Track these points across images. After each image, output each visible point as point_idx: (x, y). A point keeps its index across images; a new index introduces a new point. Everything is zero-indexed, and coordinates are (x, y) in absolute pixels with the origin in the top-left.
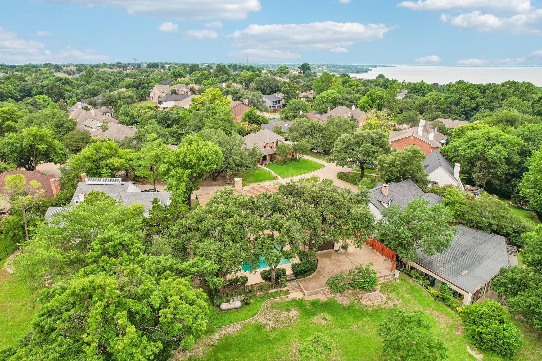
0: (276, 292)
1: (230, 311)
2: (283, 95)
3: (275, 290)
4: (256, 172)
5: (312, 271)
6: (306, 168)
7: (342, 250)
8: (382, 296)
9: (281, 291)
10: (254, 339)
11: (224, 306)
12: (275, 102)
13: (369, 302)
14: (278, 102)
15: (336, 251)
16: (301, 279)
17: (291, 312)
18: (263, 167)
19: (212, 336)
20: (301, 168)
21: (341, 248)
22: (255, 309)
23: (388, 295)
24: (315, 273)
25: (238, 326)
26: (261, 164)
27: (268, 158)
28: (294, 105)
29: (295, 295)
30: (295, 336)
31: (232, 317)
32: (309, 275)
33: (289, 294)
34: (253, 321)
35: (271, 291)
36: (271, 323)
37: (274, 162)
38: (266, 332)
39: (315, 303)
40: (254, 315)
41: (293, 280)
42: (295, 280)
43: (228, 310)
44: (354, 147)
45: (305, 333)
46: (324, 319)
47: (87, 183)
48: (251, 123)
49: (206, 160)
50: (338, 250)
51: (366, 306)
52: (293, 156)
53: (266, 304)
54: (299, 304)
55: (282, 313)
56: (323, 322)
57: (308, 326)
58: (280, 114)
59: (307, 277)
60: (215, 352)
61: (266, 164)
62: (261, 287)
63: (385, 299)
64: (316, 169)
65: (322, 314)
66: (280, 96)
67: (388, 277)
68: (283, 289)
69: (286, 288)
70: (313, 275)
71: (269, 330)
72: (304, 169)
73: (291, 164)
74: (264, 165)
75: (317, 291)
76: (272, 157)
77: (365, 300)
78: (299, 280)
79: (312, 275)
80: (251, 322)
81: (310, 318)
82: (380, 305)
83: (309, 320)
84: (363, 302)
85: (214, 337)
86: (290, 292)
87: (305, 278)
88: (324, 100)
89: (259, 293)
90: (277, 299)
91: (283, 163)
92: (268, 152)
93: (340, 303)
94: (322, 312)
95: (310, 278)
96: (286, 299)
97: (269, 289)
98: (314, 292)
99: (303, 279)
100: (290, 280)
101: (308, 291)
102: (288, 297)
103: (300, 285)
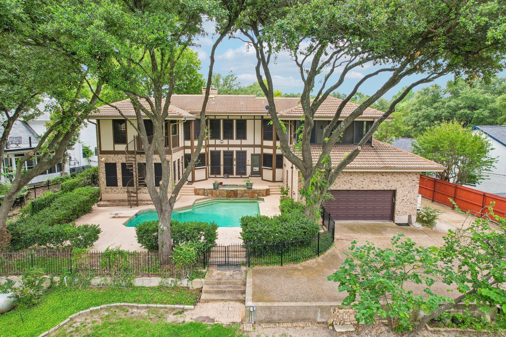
0: (160, 288)
3: (155, 281)
7: (420, 226)
9: (176, 288)
16: (265, 267)
21: (414, 219)
24: (319, 259)
29: (216, 311)
32: (295, 261)
33: (196, 301)
35: (139, 282)
41: (237, 265)
42: (243, 268)
50: (407, 224)
59: (286, 266)
68: (185, 283)
69: (197, 283)
70: (311, 262)
75: (298, 310)
78: (256, 268)
79: (303, 263)
86: (204, 296)
87: (277, 267)
89: (97, 281)
95: (296, 269)
96: (171, 318)
97: (137, 274)
98: (288, 309)
99: (270, 267)
100: (226, 265)
101: (260, 304)
102: (182, 312)
103: (249, 281)
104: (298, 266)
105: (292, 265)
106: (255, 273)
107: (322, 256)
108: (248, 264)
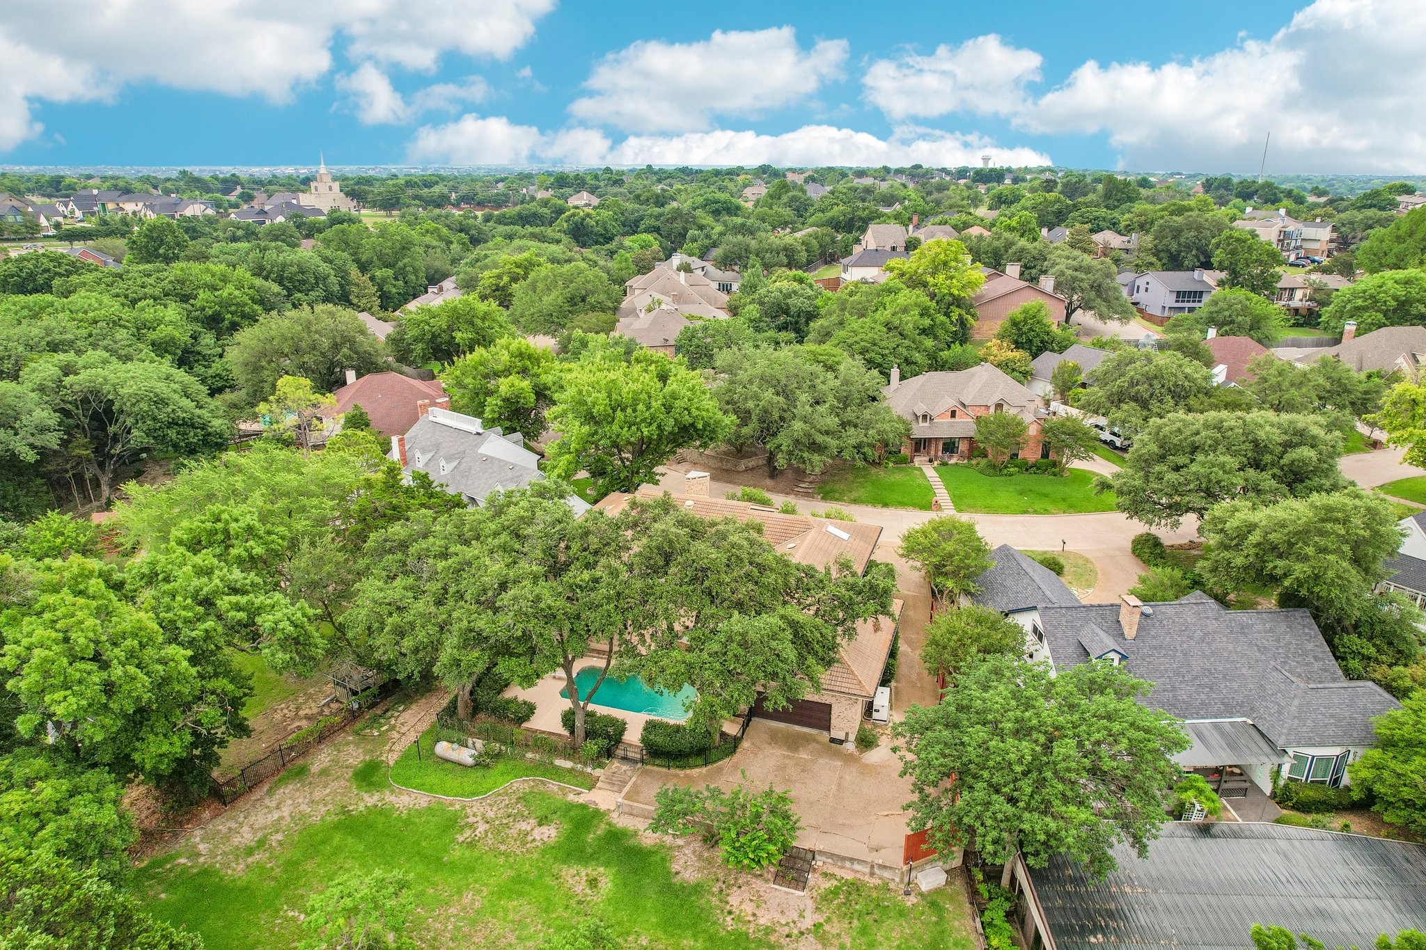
0: (571, 770)
1: (449, 766)
2: (1224, 275)
3: (568, 764)
4: (897, 477)
5: (700, 761)
6: (1064, 500)
7: (850, 747)
8: (807, 914)
9: (582, 773)
10: (417, 843)
11: (443, 748)
12: (1181, 295)
13: (748, 908)
14: (1197, 295)
15: (833, 740)
16: (655, 768)
17: (544, 829)
18: (930, 472)
19: (366, 796)
20: (1046, 495)
21: (852, 737)
22: (490, 782)
23: (829, 920)
24: (704, 770)
25: (423, 801)
26: (931, 461)
27: (963, 447)
29: (603, 798)
30: (492, 881)
31: (432, 779)
32: (682, 767)
33: (591, 787)
34: (457, 807)
35: (559, 762)
36: (482, 827)
37: (974, 462)
38: (454, 840)
39: (615, 837)
40: (474, 794)
41: (636, 762)
42: (639, 765)
43: (447, 761)
45: (517, 887)
46: (593, 883)
47: (431, 418)
48: (1018, 345)
50: (841, 742)
51: (730, 913)
52: (1045, 455)
53: (521, 785)
54: (585, 818)
55: (524, 818)
56: (581, 887)
57: (540, 877)
58: (1164, 332)
59: (672, 771)
60: (336, 827)
61: (944, 464)
62: (544, 743)
63: (807, 923)
64: (1097, 510)
65: (602, 869)
66: (1210, 277)
67: (887, 874)
68: (589, 770)
69: (598, 772)
70: (695, 772)
71: (461, 839)
72: (1054, 502)
73: (1026, 476)
74: (936, 463)
75: (649, 811)
76: (974, 450)
77: (746, 896)
78: (649, 767)
79: (688, 771)
80: (451, 805)
81: (564, 862)
82: (769, 931)
83: (556, 868)
84: (734, 900)
85: (368, 799)
86: (598, 784)
87: (664, 770)
89: (529, 755)
90: (553, 786)
91: (996, 469)
92: (963, 427)
93: (675, 867)
94: (607, 864)
95: (677, 776)
96: (571, 797)
97: (557, 756)
98: (643, 810)
99: (660, 769)
100: (625, 759)
101: (626, 802)
102: (579, 794)
103: (634, 779)
104: (681, 773)
105: (678, 771)
106: (646, 773)
107: (710, 767)
108: (642, 761)
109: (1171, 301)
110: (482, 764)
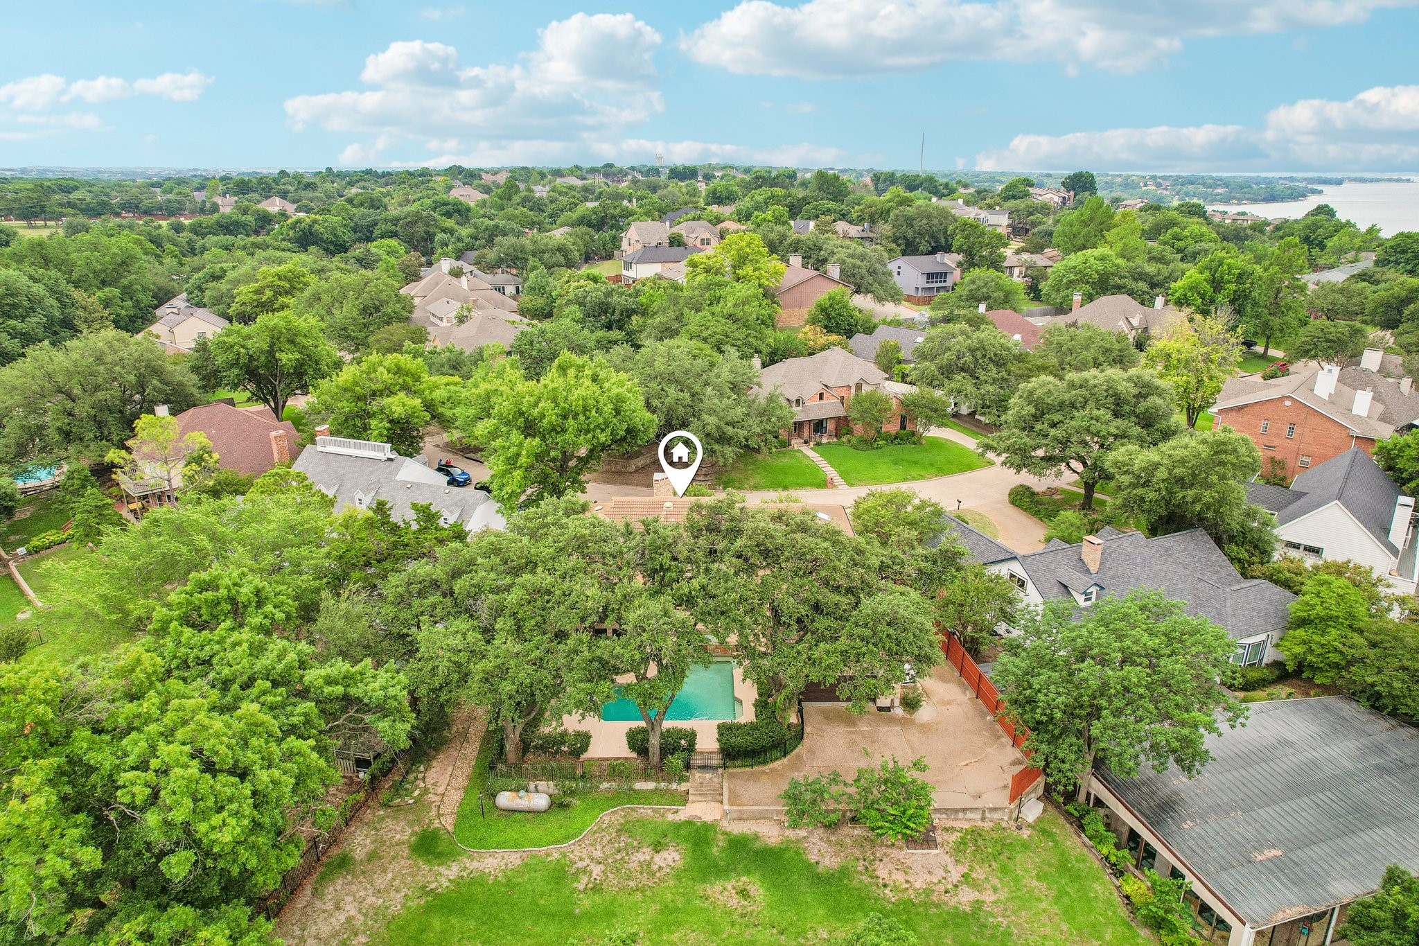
0: (657, 791)
1: (518, 816)
2: (960, 257)
3: (651, 785)
4: (784, 461)
5: (776, 753)
6: (932, 465)
7: (899, 711)
8: (950, 868)
9: (667, 791)
10: (534, 902)
11: (505, 799)
12: (931, 276)
13: (899, 877)
14: (942, 276)
15: (880, 709)
16: (738, 770)
17: (664, 854)
18: (809, 452)
19: (442, 869)
20: (916, 463)
21: (897, 702)
22: (578, 824)
23: (971, 868)
24: (785, 761)
25: (514, 859)
26: (806, 442)
27: (831, 426)
28: (973, 287)
29: (702, 810)
30: (641, 919)
31: (512, 833)
32: (765, 763)
33: (685, 802)
34: (556, 855)
35: (641, 785)
36: (597, 870)
37: (844, 439)
38: (573, 891)
39: (738, 845)
40: (567, 838)
41: (715, 768)
42: (720, 770)
43: (514, 811)
44: (1056, 417)
45: (671, 918)
46: (744, 893)
47: (319, 448)
49: (581, 418)
50: (888, 709)
51: (885, 886)
52: (903, 427)
53: (611, 817)
54: (698, 835)
55: (638, 849)
56: (735, 901)
57: (689, 902)
58: (932, 309)
59: (756, 768)
60: (428, 910)
61: (818, 444)
62: (614, 769)
63: (955, 876)
64: (961, 471)
65: (745, 879)
66: (950, 260)
67: (996, 816)
68: (674, 786)
69: (684, 786)
70: (777, 764)
71: (581, 887)
72: (924, 468)
73: (891, 447)
74: (812, 444)
75: (760, 812)
76: (842, 425)
77: (890, 866)
78: (731, 770)
79: (771, 766)
80: (548, 855)
81: (704, 881)
82: (928, 892)
83: (700, 888)
84: (882, 872)
85: (446, 872)
86: (691, 798)
87: (748, 769)
88: (1072, 277)
89: (605, 785)
90: (646, 811)
91: (867, 444)
92: (830, 409)
93: (812, 858)
94: (747, 872)
95: (764, 772)
96: (670, 817)
97: (636, 779)
98: (754, 811)
99: (743, 769)
100: (705, 767)
101: (734, 808)
102: (676, 812)
103: (725, 785)
104: (766, 768)
105: (761, 768)
106: (732, 776)
107: (788, 757)
108: (724, 766)
109: (922, 282)
110: (558, 805)
